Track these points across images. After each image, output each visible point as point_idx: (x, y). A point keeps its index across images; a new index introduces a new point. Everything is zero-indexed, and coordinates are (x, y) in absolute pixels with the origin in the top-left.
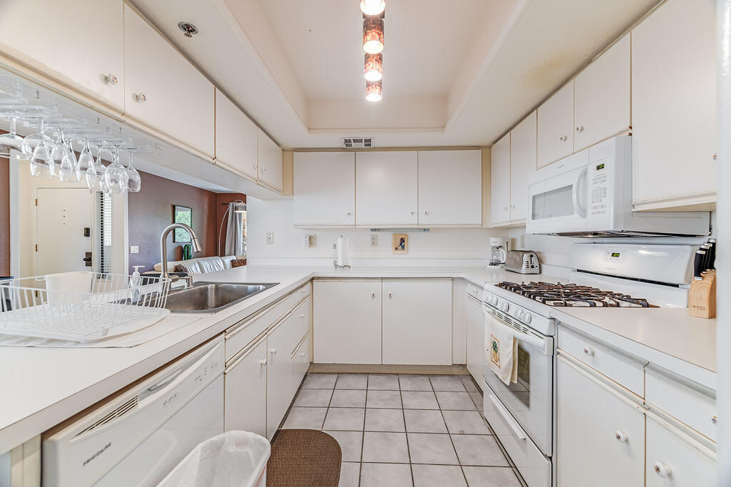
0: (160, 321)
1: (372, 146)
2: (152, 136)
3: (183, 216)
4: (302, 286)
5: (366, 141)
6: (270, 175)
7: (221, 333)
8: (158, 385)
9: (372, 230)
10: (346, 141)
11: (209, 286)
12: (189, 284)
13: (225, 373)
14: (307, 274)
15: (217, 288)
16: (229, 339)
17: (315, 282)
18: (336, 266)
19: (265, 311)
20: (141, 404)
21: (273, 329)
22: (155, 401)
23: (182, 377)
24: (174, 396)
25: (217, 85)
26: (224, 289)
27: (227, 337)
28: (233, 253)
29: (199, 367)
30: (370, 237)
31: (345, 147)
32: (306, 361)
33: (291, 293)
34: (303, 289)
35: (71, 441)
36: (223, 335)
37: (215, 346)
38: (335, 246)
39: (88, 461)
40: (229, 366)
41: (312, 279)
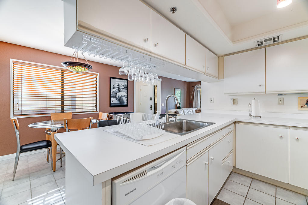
0: (162, 135)
1: (279, 41)
2: (161, 59)
3: (178, 92)
4: (229, 126)
5: (274, 38)
6: (212, 70)
7: (185, 146)
8: (155, 167)
9: (279, 95)
10: (258, 42)
11: (184, 121)
12: (176, 119)
13: (186, 166)
14: (233, 119)
15: (187, 122)
16: (188, 149)
17: (237, 124)
18: (251, 116)
19: (208, 137)
20: (148, 174)
21: (212, 147)
22: (154, 174)
23: (166, 165)
24: (161, 173)
25: (187, 33)
26: (189, 123)
27: (187, 148)
28: (196, 107)
29: (174, 161)
30: (277, 99)
31: (257, 46)
32: (232, 165)
33: (222, 129)
34: (230, 127)
35: (121, 184)
36: (186, 147)
37: (181, 152)
38: (250, 105)
39: (127, 194)
40: (188, 163)
41: (235, 122)
